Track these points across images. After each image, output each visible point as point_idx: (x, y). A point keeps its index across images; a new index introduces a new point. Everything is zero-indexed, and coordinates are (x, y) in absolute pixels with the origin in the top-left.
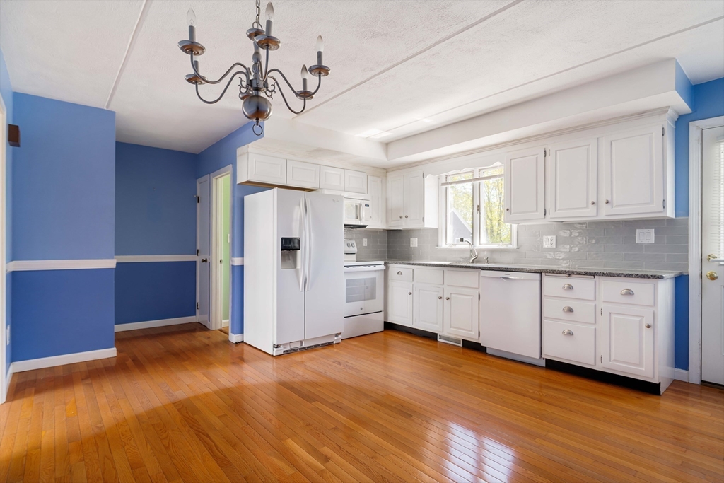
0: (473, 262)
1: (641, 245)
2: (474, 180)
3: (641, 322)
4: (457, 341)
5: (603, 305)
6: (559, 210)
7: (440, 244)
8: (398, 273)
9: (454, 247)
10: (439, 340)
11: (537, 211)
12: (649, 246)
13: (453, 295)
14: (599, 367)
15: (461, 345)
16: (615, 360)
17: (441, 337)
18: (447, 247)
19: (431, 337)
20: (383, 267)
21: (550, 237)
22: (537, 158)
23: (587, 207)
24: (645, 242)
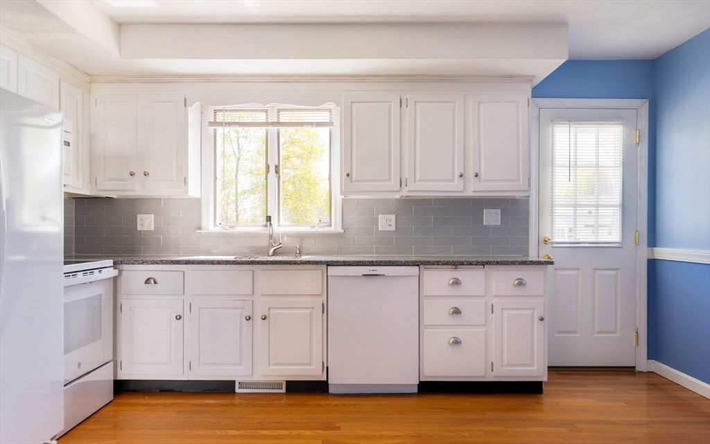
0: (275, 253)
1: (488, 227)
2: (267, 124)
3: (533, 315)
4: (279, 385)
5: (494, 301)
6: (420, 180)
7: (204, 225)
8: (147, 281)
9: (231, 230)
10: (238, 390)
11: (389, 180)
12: (495, 228)
13: (273, 311)
14: (491, 377)
15: (284, 391)
16: (507, 365)
17: (242, 385)
18: (218, 229)
19: (224, 388)
20: (112, 273)
21: (388, 216)
22: (390, 107)
23: (453, 180)
24: (492, 224)
